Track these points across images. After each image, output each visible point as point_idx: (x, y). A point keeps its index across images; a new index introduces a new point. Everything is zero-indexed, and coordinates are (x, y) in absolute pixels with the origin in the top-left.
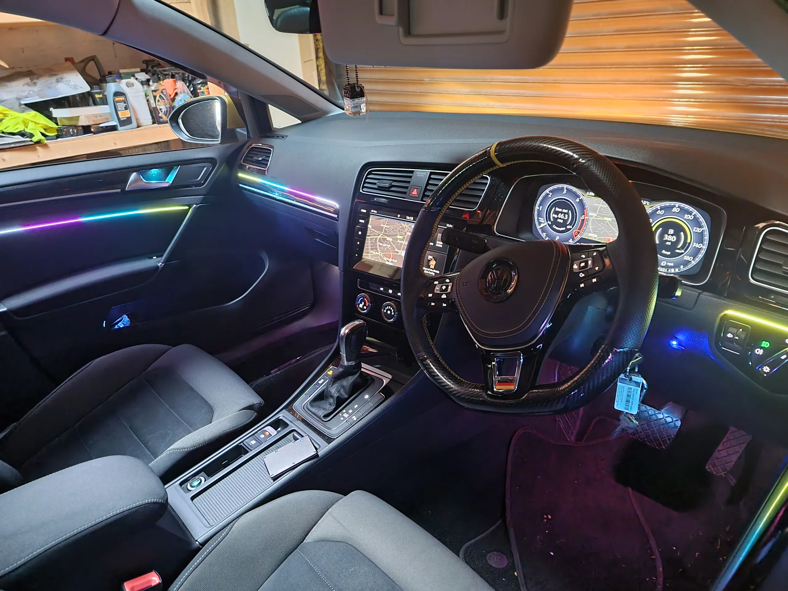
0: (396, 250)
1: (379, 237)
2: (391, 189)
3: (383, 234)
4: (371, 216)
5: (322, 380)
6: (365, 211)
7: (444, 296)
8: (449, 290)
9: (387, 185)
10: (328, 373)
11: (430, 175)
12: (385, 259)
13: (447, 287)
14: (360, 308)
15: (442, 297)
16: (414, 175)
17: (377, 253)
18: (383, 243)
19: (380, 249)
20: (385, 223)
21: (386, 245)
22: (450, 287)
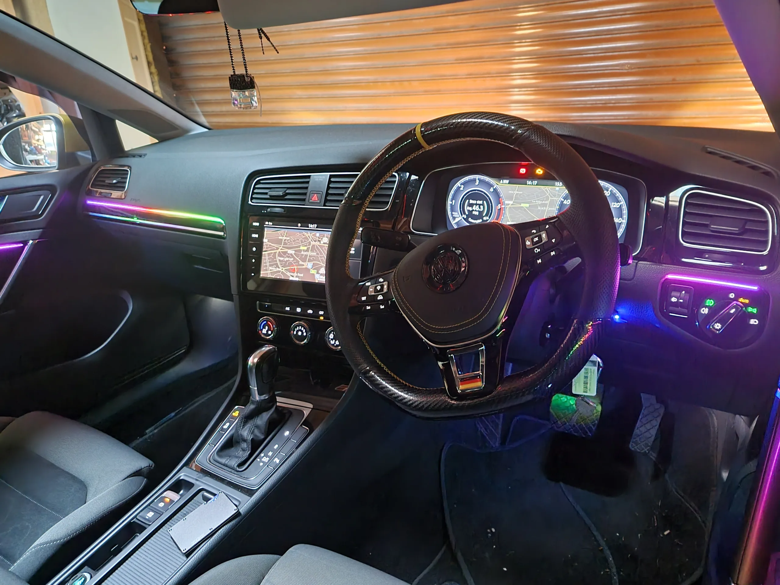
0: (301, 263)
1: (278, 251)
2: (286, 197)
3: (283, 247)
4: (266, 229)
5: (228, 424)
6: (258, 224)
7: (380, 297)
8: (385, 290)
9: (281, 193)
10: (234, 414)
11: (330, 178)
12: (289, 274)
13: (382, 286)
14: (264, 334)
15: (379, 298)
16: (311, 180)
17: (278, 269)
18: (283, 257)
19: (281, 264)
20: (284, 235)
21: (287, 259)
22: (385, 287)
